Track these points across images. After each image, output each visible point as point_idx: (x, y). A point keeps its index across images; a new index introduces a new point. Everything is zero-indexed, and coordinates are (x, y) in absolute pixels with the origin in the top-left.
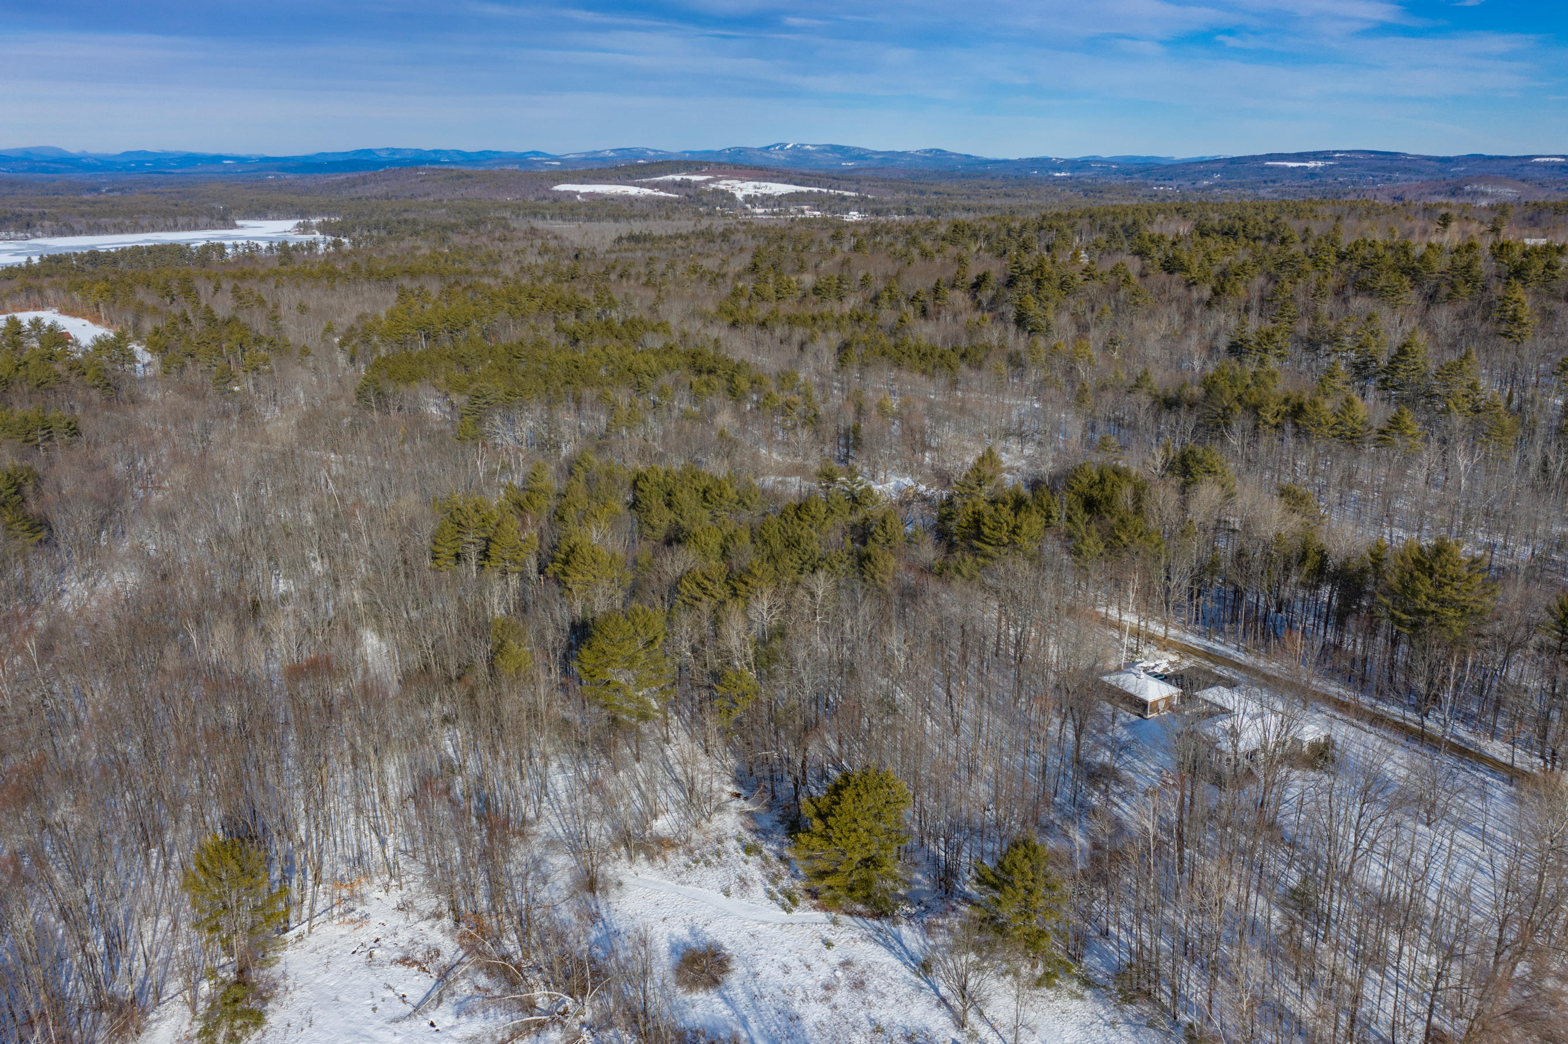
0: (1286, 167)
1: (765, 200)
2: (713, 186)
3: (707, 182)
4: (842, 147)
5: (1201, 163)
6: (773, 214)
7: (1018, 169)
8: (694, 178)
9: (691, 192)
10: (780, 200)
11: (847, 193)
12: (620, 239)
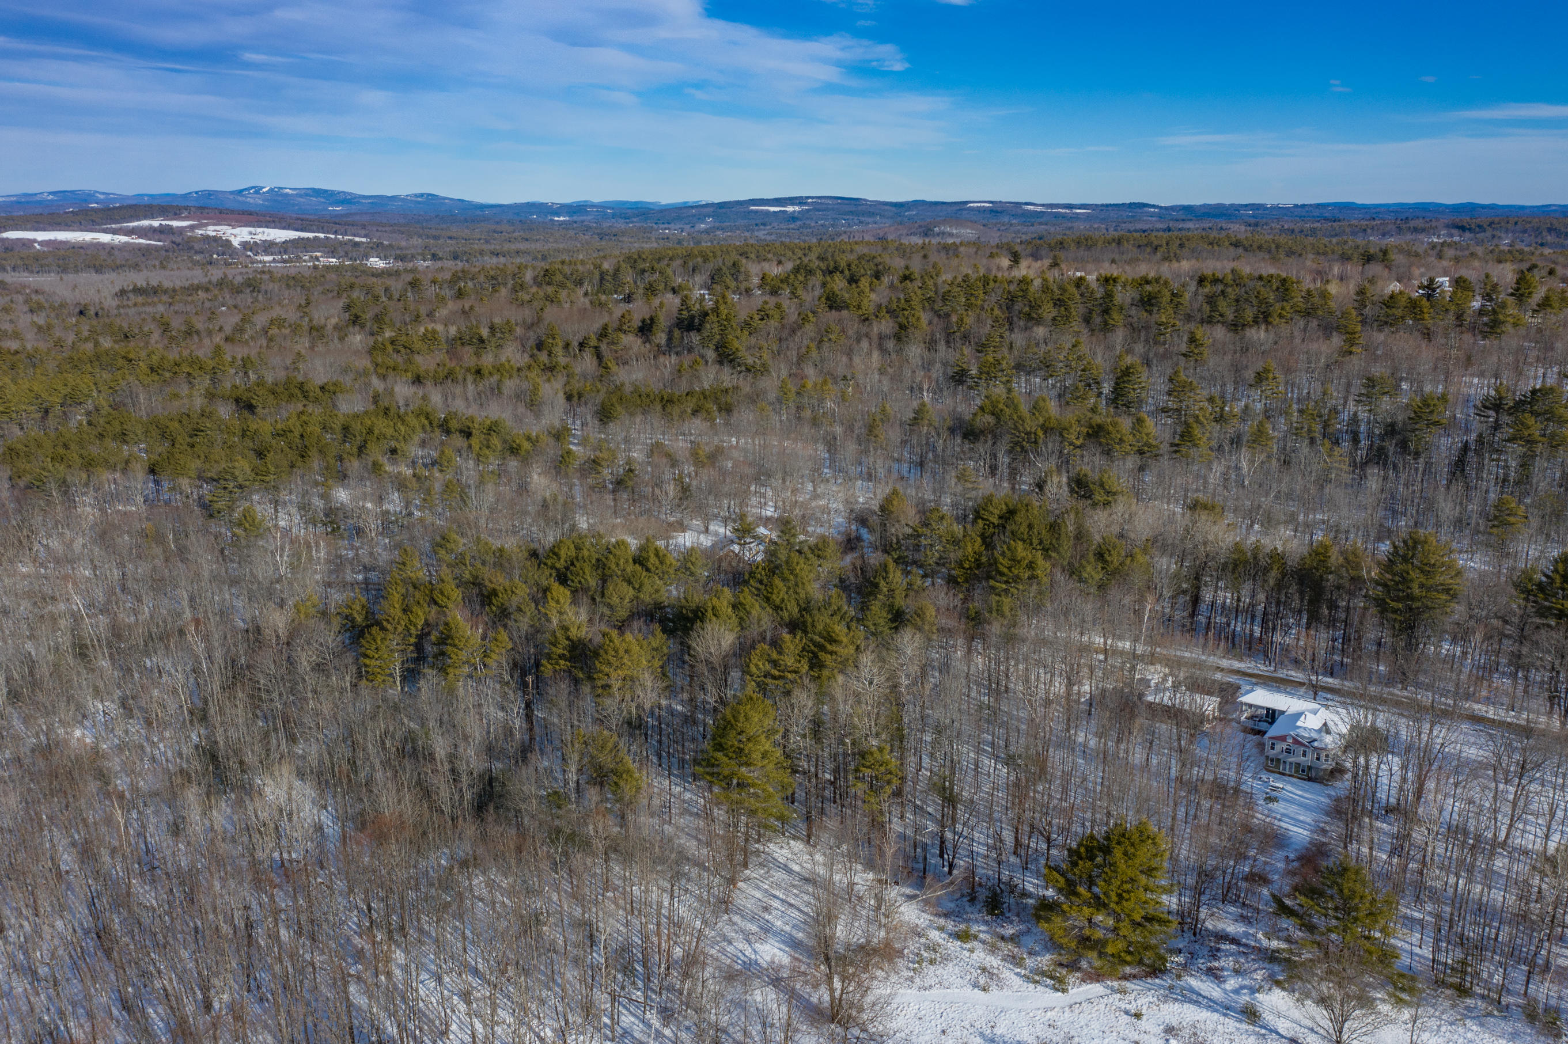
0: (768, 212)
1: (268, 247)
2: (201, 232)
3: (192, 228)
4: (326, 191)
5: (692, 207)
6: (284, 261)
7: (518, 214)
8: (175, 224)
9: (178, 240)
10: (285, 247)
11: (357, 239)
12: (123, 292)
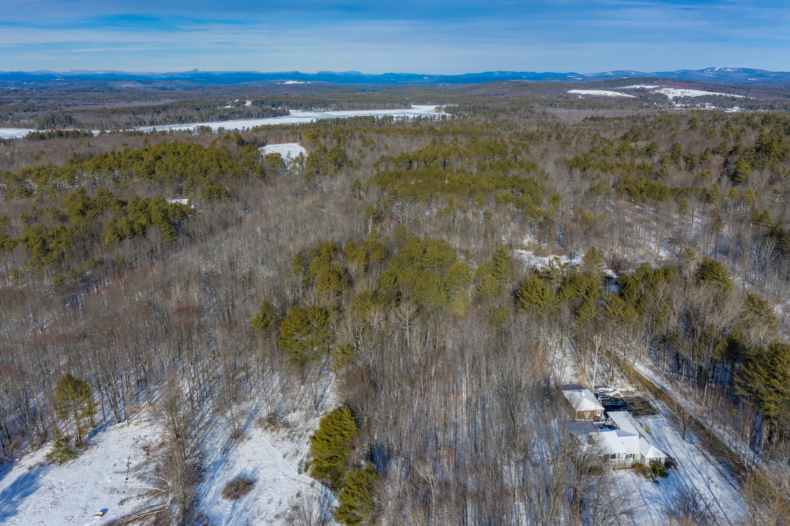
1: (684, 100)
2: (657, 91)
3: (654, 89)
6: (686, 107)
9: (643, 95)
10: (693, 100)
11: (738, 96)
